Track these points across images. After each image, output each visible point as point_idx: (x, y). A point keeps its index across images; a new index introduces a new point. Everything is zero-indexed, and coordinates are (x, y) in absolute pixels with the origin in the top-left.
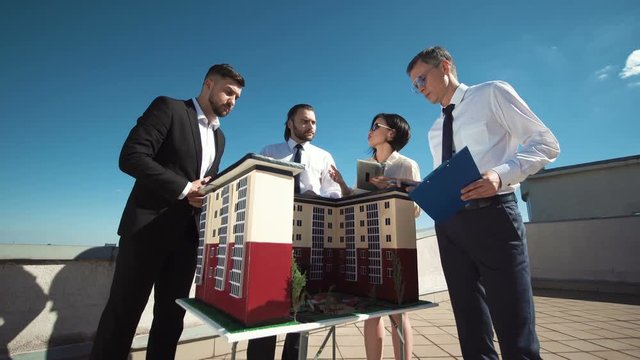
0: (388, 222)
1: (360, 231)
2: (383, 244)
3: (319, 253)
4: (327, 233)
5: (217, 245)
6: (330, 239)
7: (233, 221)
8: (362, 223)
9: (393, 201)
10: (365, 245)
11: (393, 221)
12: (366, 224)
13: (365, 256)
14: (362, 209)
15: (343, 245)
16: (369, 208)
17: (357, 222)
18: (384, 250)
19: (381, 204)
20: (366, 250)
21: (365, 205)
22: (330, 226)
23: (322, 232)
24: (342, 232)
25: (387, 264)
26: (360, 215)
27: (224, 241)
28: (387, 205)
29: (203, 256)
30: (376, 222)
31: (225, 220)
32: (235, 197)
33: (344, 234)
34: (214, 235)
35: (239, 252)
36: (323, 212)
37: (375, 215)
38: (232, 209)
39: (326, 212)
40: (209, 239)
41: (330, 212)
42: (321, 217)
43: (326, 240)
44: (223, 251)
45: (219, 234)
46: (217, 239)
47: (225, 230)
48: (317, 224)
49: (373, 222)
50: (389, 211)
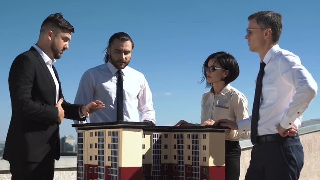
0: (205, 148)
1: (188, 153)
2: (202, 163)
3: (158, 168)
4: (164, 152)
5: (97, 166)
6: (166, 157)
7: (108, 153)
8: (189, 147)
9: (208, 134)
10: (190, 163)
11: (208, 148)
12: (191, 148)
13: (190, 170)
14: (189, 137)
15: (176, 162)
16: (194, 137)
17: (186, 147)
18: (202, 167)
19: (202, 134)
20: (191, 166)
21: (191, 134)
22: (166, 147)
23: (160, 152)
24: (175, 152)
25: (203, 176)
26: (188, 142)
27: (102, 164)
28: (205, 137)
29: (83, 173)
30: (198, 148)
31: (101, 152)
32: (108, 140)
33: (176, 154)
34: (91, 159)
35: (115, 172)
36: (161, 138)
37: (197, 142)
38: (107, 146)
39: (163, 137)
40: (87, 161)
41: (166, 137)
42: (159, 142)
43: (163, 158)
44: (102, 170)
45: (96, 159)
46: (95, 163)
47: (102, 159)
48: (157, 147)
49: (196, 147)
50: (206, 141)
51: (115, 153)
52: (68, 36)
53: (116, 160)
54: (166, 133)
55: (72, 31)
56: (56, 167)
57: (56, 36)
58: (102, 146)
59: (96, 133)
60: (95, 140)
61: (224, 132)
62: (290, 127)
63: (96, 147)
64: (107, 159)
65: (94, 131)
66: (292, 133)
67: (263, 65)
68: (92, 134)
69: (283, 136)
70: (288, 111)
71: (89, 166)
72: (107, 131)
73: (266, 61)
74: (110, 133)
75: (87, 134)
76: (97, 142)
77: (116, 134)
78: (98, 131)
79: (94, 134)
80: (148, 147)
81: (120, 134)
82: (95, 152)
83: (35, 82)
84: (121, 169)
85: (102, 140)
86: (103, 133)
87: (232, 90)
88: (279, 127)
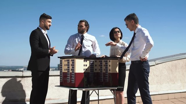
1: (104, 68)
2: (109, 72)
3: (92, 74)
4: (95, 68)
5: (67, 73)
6: (96, 70)
7: (71, 67)
9: (111, 60)
11: (111, 66)
13: (105, 75)
14: (104, 61)
15: (99, 71)
16: (106, 61)
17: (103, 66)
18: (109, 73)
19: (109, 60)
20: (105, 73)
22: (96, 66)
23: (93, 68)
25: (109, 77)
26: (104, 63)
27: (69, 72)
28: (110, 61)
29: (62, 75)
30: (107, 66)
31: (69, 67)
32: (71, 63)
33: (100, 68)
34: (65, 70)
35: (73, 75)
36: (93, 62)
37: (107, 64)
38: (70, 65)
39: (95, 61)
40: (63, 71)
41: (96, 61)
42: (93, 63)
43: (94, 70)
44: (69, 74)
45: (67, 70)
46: (66, 71)
47: (69, 70)
48: (92, 65)
49: (106, 65)
50: (110, 63)
51: (73, 68)
52: (50, 20)
53: (73, 70)
54: (96, 60)
55: (51, 18)
56: (49, 75)
57: (45, 22)
58: (69, 65)
59: (67, 60)
60: (66, 63)
61: (117, 59)
62: (144, 58)
63: (67, 66)
64: (70, 70)
65: (66, 59)
66: (145, 60)
67: (135, 34)
68: (65, 60)
69: (142, 61)
70: (143, 52)
71: (64, 73)
72: (71, 59)
73: (136, 32)
74: (71, 60)
75: (63, 60)
76: (67, 64)
77: (73, 60)
78: (67, 59)
79: (66, 61)
80: (88, 65)
81: (75, 60)
82: (66, 67)
83: (40, 40)
84: (75, 73)
85: (68, 63)
86: (69, 60)
87: (122, 42)
88: (140, 58)
